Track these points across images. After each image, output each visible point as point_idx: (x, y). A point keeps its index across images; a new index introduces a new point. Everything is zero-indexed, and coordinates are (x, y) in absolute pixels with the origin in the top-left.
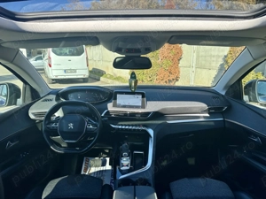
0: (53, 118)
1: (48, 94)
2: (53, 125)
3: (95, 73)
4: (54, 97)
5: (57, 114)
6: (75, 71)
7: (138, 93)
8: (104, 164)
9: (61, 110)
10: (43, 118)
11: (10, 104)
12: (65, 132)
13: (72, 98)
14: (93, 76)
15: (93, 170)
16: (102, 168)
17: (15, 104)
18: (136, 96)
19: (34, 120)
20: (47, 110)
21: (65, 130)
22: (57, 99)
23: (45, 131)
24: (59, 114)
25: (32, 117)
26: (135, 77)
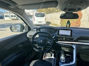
0: (35, 37)
1: (34, 29)
2: (35, 40)
3: (48, 23)
4: (35, 30)
5: (36, 36)
6: (42, 22)
7: (69, 30)
8: (51, 56)
9: (38, 34)
10: (32, 37)
11: (21, 31)
12: (39, 43)
13: (42, 30)
14: (47, 24)
15: (47, 57)
16: (51, 57)
17: (23, 31)
18: (68, 31)
19: (29, 38)
20: (33, 34)
21: (39, 42)
22: (37, 31)
23: (32, 42)
24: (37, 36)
25: (28, 36)
26: (69, 23)
